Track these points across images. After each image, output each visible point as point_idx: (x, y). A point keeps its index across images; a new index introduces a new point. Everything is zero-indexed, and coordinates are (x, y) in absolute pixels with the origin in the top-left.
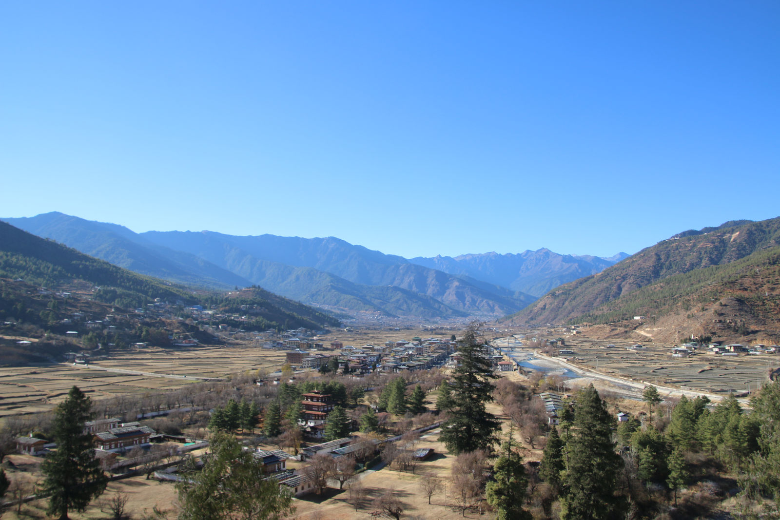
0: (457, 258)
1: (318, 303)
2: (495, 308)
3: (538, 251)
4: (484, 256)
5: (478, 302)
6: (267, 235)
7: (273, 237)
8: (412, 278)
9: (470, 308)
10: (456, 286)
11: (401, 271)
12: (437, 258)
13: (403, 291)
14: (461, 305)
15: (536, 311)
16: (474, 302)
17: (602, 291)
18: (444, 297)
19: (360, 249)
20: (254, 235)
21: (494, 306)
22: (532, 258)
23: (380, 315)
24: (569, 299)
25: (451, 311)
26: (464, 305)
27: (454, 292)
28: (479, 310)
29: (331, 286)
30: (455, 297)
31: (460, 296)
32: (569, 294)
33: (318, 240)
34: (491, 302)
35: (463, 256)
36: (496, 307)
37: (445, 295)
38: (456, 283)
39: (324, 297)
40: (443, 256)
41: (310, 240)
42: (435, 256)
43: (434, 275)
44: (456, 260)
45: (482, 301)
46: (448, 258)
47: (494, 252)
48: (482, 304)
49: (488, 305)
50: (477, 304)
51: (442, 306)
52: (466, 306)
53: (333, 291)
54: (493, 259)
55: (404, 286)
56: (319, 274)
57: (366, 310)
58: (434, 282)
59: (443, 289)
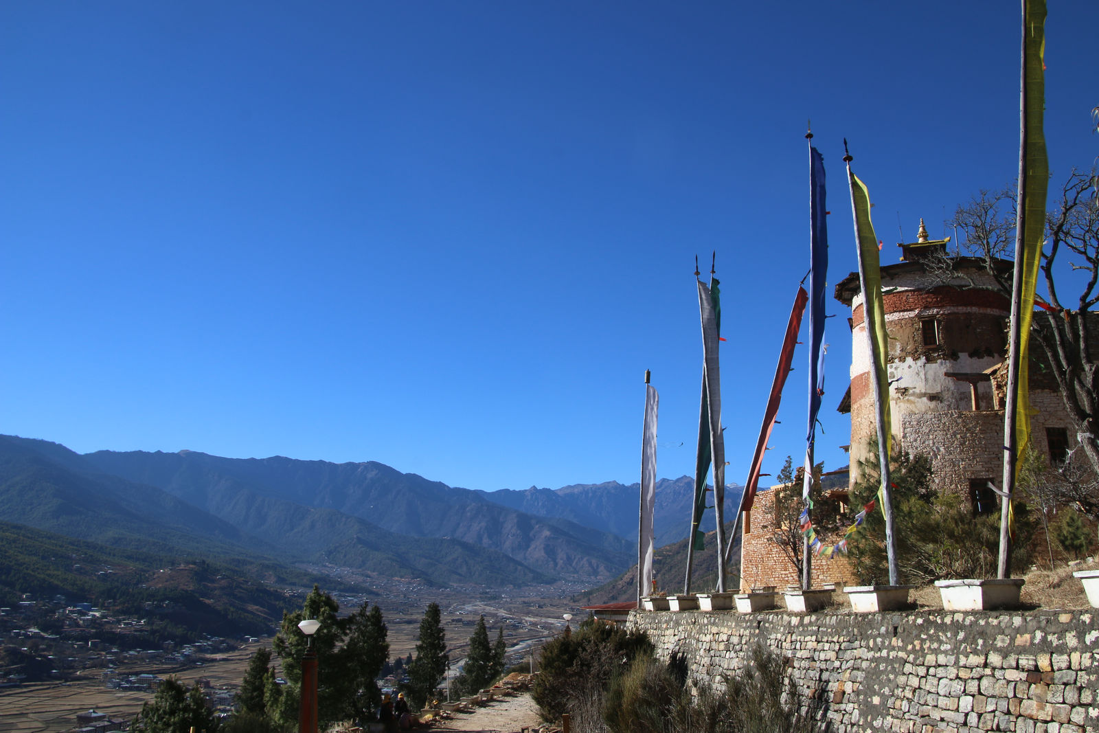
0: (560, 490)
1: (336, 564)
2: (599, 570)
3: (678, 480)
4: (599, 489)
5: (577, 559)
6: (277, 458)
7: (287, 460)
8: (483, 524)
9: (563, 568)
10: (546, 537)
11: (469, 514)
12: (530, 490)
13: (465, 546)
14: (551, 564)
15: (620, 587)
16: (569, 559)
17: (704, 560)
18: (528, 552)
19: (414, 479)
20: (258, 457)
21: (598, 566)
22: (669, 491)
23: (419, 584)
24: (663, 571)
25: (531, 575)
26: (556, 564)
27: (542, 546)
28: (576, 571)
29: (358, 538)
30: (543, 553)
31: (550, 551)
32: (664, 564)
33: (351, 466)
34: (594, 561)
35: (569, 487)
36: (602, 568)
37: (529, 549)
38: (547, 533)
39: (345, 556)
40: (539, 487)
41: (341, 465)
42: (527, 488)
43: (515, 521)
44: (559, 493)
45: (582, 558)
46: (546, 491)
47: (615, 481)
48: (582, 563)
49: (590, 564)
50: (574, 564)
51: (519, 568)
52: (559, 566)
53: (360, 546)
54: (613, 491)
55: (470, 538)
56: (344, 519)
57: (401, 577)
58: (513, 531)
59: (526, 541)
